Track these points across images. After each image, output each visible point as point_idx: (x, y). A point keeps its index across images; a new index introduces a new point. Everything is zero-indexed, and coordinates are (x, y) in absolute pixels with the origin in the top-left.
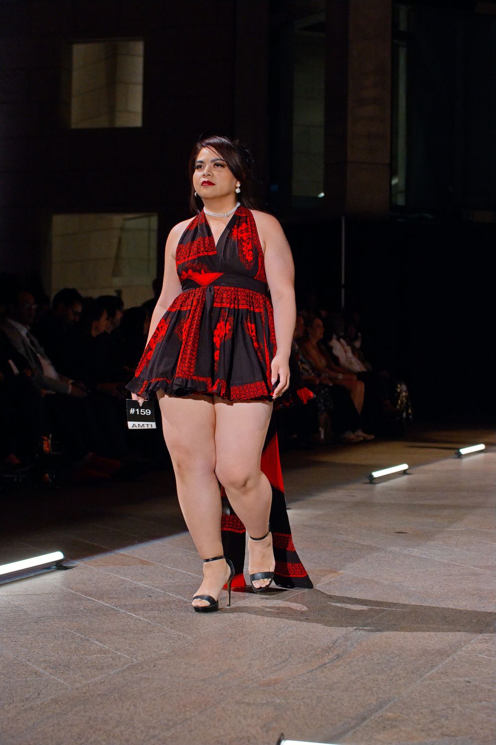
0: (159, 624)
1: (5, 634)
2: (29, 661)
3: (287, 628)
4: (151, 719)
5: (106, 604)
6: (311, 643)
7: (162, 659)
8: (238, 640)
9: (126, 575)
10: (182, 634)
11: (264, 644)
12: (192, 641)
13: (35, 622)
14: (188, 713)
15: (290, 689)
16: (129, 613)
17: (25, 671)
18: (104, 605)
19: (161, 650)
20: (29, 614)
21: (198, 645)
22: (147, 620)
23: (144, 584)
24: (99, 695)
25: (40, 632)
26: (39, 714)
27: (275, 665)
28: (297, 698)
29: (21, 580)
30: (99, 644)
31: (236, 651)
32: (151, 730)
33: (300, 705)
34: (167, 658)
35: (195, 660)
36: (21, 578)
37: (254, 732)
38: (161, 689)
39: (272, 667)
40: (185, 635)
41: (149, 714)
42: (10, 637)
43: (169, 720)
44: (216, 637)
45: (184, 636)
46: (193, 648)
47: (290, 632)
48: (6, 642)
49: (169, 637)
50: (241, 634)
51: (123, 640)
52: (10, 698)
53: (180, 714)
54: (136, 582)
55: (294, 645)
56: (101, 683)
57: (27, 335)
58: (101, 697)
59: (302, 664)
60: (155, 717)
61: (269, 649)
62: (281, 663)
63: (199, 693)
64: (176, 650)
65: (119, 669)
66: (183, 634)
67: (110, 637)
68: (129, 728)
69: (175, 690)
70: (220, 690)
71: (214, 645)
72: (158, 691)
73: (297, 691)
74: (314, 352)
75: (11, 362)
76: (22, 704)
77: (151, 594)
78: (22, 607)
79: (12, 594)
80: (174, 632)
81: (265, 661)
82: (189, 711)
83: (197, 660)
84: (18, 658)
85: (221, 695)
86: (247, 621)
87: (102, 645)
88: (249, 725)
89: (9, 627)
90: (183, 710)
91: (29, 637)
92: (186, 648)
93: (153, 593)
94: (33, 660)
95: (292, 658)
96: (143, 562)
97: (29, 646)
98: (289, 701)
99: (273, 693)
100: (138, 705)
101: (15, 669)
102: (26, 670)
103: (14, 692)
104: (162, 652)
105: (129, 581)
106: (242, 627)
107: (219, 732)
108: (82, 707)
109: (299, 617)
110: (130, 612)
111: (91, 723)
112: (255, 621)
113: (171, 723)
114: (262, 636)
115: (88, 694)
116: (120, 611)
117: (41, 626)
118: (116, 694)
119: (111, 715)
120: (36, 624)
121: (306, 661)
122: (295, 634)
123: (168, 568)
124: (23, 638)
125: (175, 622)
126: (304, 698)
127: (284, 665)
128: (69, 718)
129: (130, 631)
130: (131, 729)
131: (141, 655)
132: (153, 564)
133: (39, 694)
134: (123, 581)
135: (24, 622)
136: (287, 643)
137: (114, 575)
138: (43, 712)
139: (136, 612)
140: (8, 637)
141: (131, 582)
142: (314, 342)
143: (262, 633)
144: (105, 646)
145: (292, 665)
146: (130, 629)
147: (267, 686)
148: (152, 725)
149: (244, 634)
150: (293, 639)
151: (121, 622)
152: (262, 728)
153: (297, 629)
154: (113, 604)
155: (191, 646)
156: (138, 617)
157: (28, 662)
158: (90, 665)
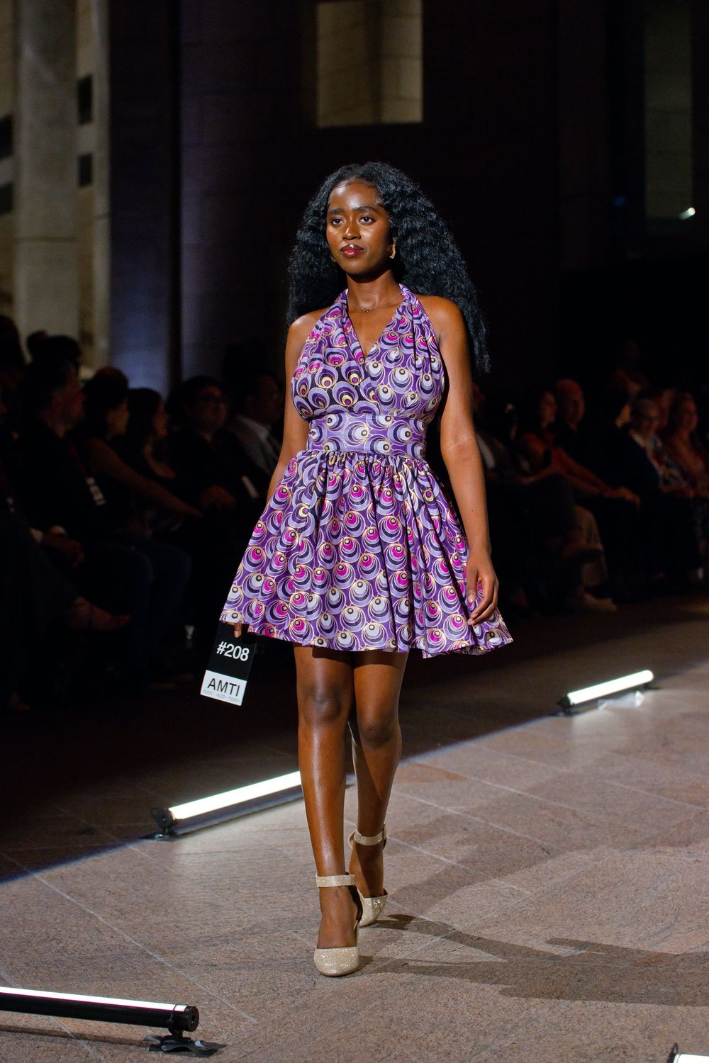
0: (481, 873)
1: (259, 891)
2: (297, 932)
3: (669, 876)
4: (479, 1019)
5: (403, 843)
6: (705, 898)
7: (489, 927)
8: (599, 896)
9: (428, 796)
10: (516, 888)
11: (637, 901)
12: (531, 899)
13: (301, 872)
14: (533, 1010)
15: (680, 970)
16: (437, 856)
17: (293, 948)
18: (399, 845)
19: (486, 913)
20: (291, 860)
21: (541, 904)
22: (463, 866)
23: (456, 810)
24: (401, 984)
25: (309, 887)
26: (317, 1014)
27: (656, 934)
28: (691, 984)
29: (275, 807)
30: (396, 904)
31: (596, 912)
32: (481, 1037)
33: (696, 995)
34: (497, 926)
35: (538, 928)
36: (275, 804)
37: (631, 1038)
38: (491, 974)
39: (651, 936)
40: (520, 889)
41: (477, 1011)
42: (267, 896)
43: (506, 1022)
44: (565, 892)
45: (519, 891)
46: (533, 909)
47: (673, 881)
48: (261, 904)
49: (498, 892)
50: (602, 886)
51: (431, 897)
52: (273, 990)
53: (522, 1011)
54: (442, 808)
55: (681, 903)
56: (403, 965)
57: (268, 439)
58: (405, 987)
59: (694, 932)
60: (486, 1016)
61: (644, 910)
62: (663, 930)
63: (547, 979)
64: (509, 912)
65: (428, 944)
66: (518, 887)
67: (411, 894)
68: (448, 1035)
69: (512, 974)
70: (577, 974)
71: (564, 903)
72: (487, 977)
73: (689, 973)
74: (684, 450)
75: (246, 480)
76: (291, 999)
77: (466, 826)
78: (280, 848)
79: (265, 829)
80: (504, 885)
81: (640, 928)
82: (534, 1006)
83: (540, 928)
84: (279, 928)
85: (579, 981)
86: (609, 866)
87: (400, 906)
88: (623, 1029)
89: (263, 880)
90: (526, 1006)
91: (294, 895)
92: (524, 909)
93: (469, 824)
94: (302, 931)
95: (679, 922)
96: (451, 777)
97: (295, 909)
98: (679, 989)
99: (655, 978)
100: (459, 998)
101: (277, 946)
102: (293, 946)
103: (278, 982)
104: (489, 916)
105: (432, 806)
106: (603, 875)
107: (580, 1039)
108: (378, 1003)
109: (685, 858)
110: (437, 854)
111: (394, 1027)
112: (622, 866)
113: (509, 1026)
114: (633, 888)
115: (385, 983)
116: (422, 853)
117: (309, 878)
118: (426, 982)
119: (421, 1014)
120: (301, 876)
121: (699, 927)
122: (682, 885)
123: (488, 785)
124: (285, 897)
125: (505, 869)
126: (700, 984)
127: (669, 934)
128: (361, 1019)
129: (439, 884)
130: (452, 1035)
131: (458, 921)
132: (465, 779)
133: (315, 983)
134: (424, 805)
135: (285, 873)
136: (670, 898)
137: (411, 797)
138: (323, 1011)
139: (446, 855)
140: (263, 897)
141: (436, 808)
142: (685, 435)
143: (633, 885)
144: (405, 908)
145: (681, 933)
146: (440, 880)
147: (646, 966)
148: (482, 1029)
149: (606, 886)
150: (678, 893)
151: (425, 869)
152: (642, 1031)
153: (683, 876)
154: (412, 842)
155: (531, 907)
156: (450, 861)
157: (295, 935)
158: (386, 938)
